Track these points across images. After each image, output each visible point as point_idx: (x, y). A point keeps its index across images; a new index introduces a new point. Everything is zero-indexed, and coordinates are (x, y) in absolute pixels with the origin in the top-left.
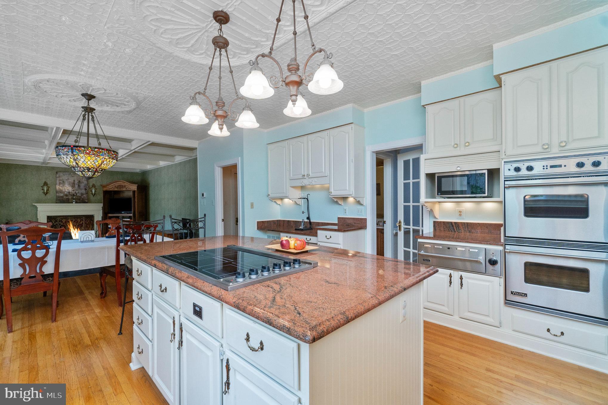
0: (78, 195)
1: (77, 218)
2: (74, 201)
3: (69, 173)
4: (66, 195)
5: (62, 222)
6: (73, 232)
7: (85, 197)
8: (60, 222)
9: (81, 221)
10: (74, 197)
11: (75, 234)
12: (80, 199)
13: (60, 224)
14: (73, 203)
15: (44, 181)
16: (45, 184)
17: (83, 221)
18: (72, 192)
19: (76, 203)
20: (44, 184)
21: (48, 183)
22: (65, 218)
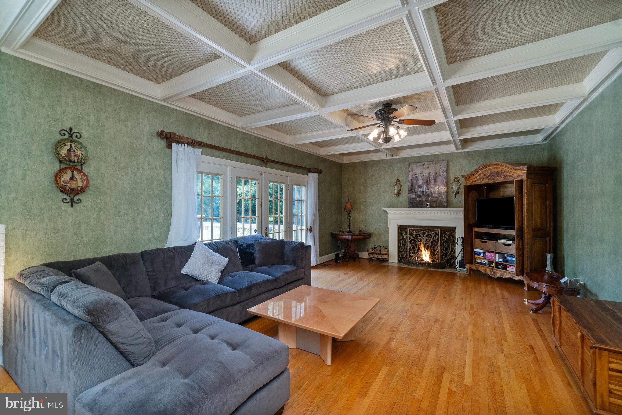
0: (434, 195)
1: (431, 231)
2: (428, 204)
3: (423, 163)
4: (420, 196)
5: (412, 235)
6: (424, 253)
7: (443, 198)
8: (410, 234)
9: (435, 236)
10: (429, 199)
11: (426, 256)
12: (436, 202)
13: (410, 238)
14: (426, 208)
15: (396, 179)
16: (398, 182)
17: (438, 235)
18: (426, 191)
19: (430, 207)
20: (396, 182)
21: (401, 181)
22: (415, 230)
